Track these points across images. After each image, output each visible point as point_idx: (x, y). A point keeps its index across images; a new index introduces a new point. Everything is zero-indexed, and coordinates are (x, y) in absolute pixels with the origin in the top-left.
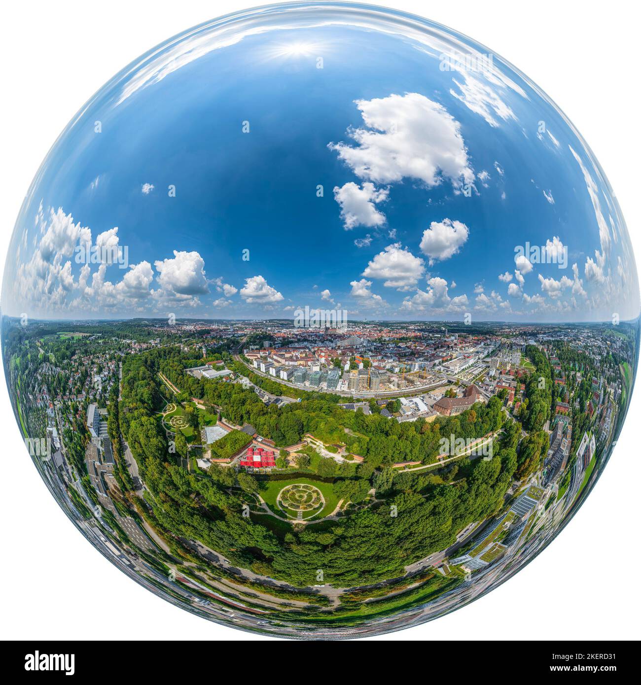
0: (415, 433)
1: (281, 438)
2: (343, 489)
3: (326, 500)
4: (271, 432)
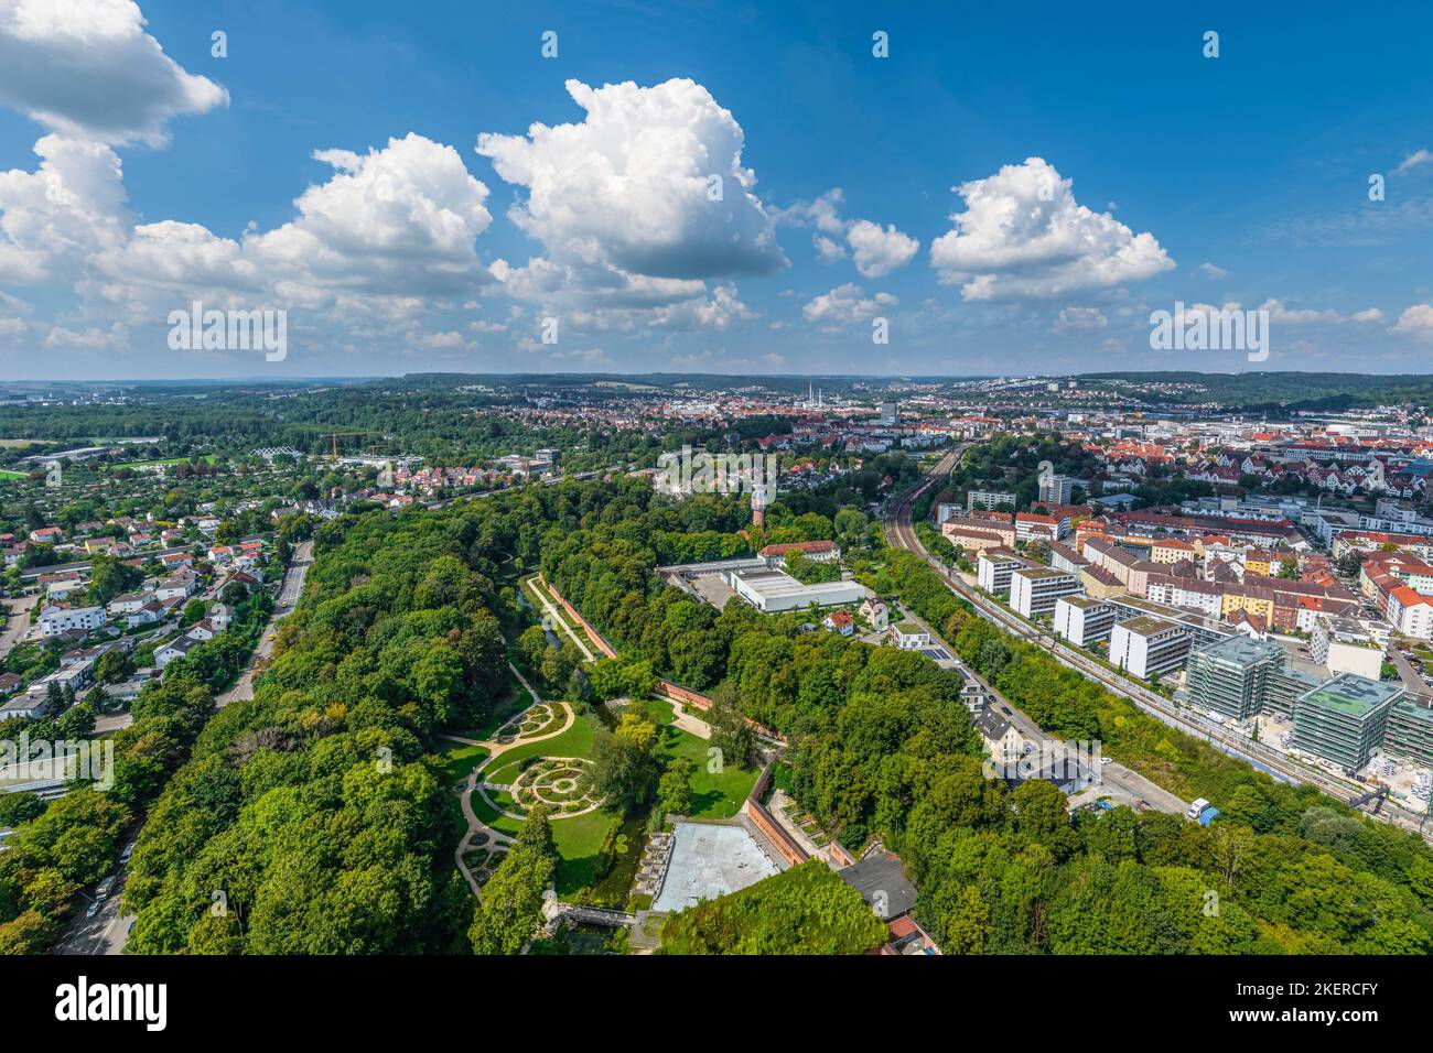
4: (992, 939)
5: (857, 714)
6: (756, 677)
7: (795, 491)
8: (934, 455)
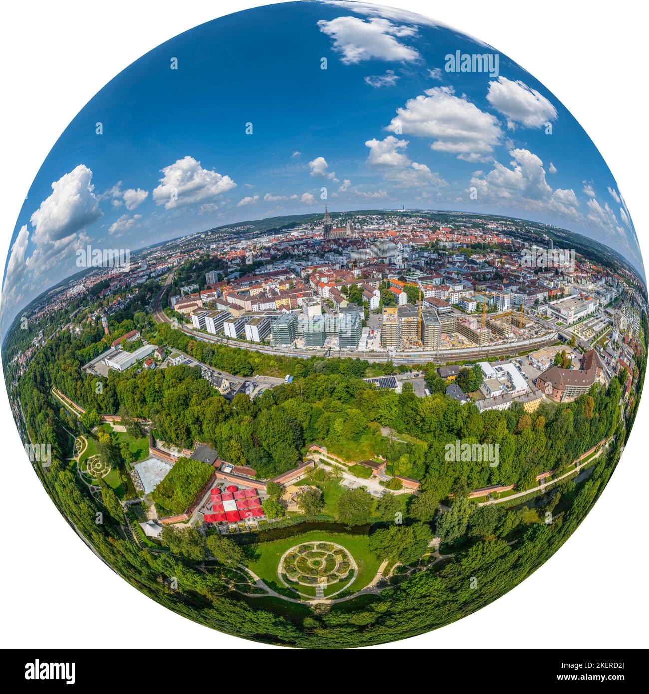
0: (506, 431)
1: (264, 460)
2: (386, 543)
3: (358, 564)
4: (245, 452)
5: (169, 399)
6: (130, 400)
7: (116, 312)
8: (164, 277)
